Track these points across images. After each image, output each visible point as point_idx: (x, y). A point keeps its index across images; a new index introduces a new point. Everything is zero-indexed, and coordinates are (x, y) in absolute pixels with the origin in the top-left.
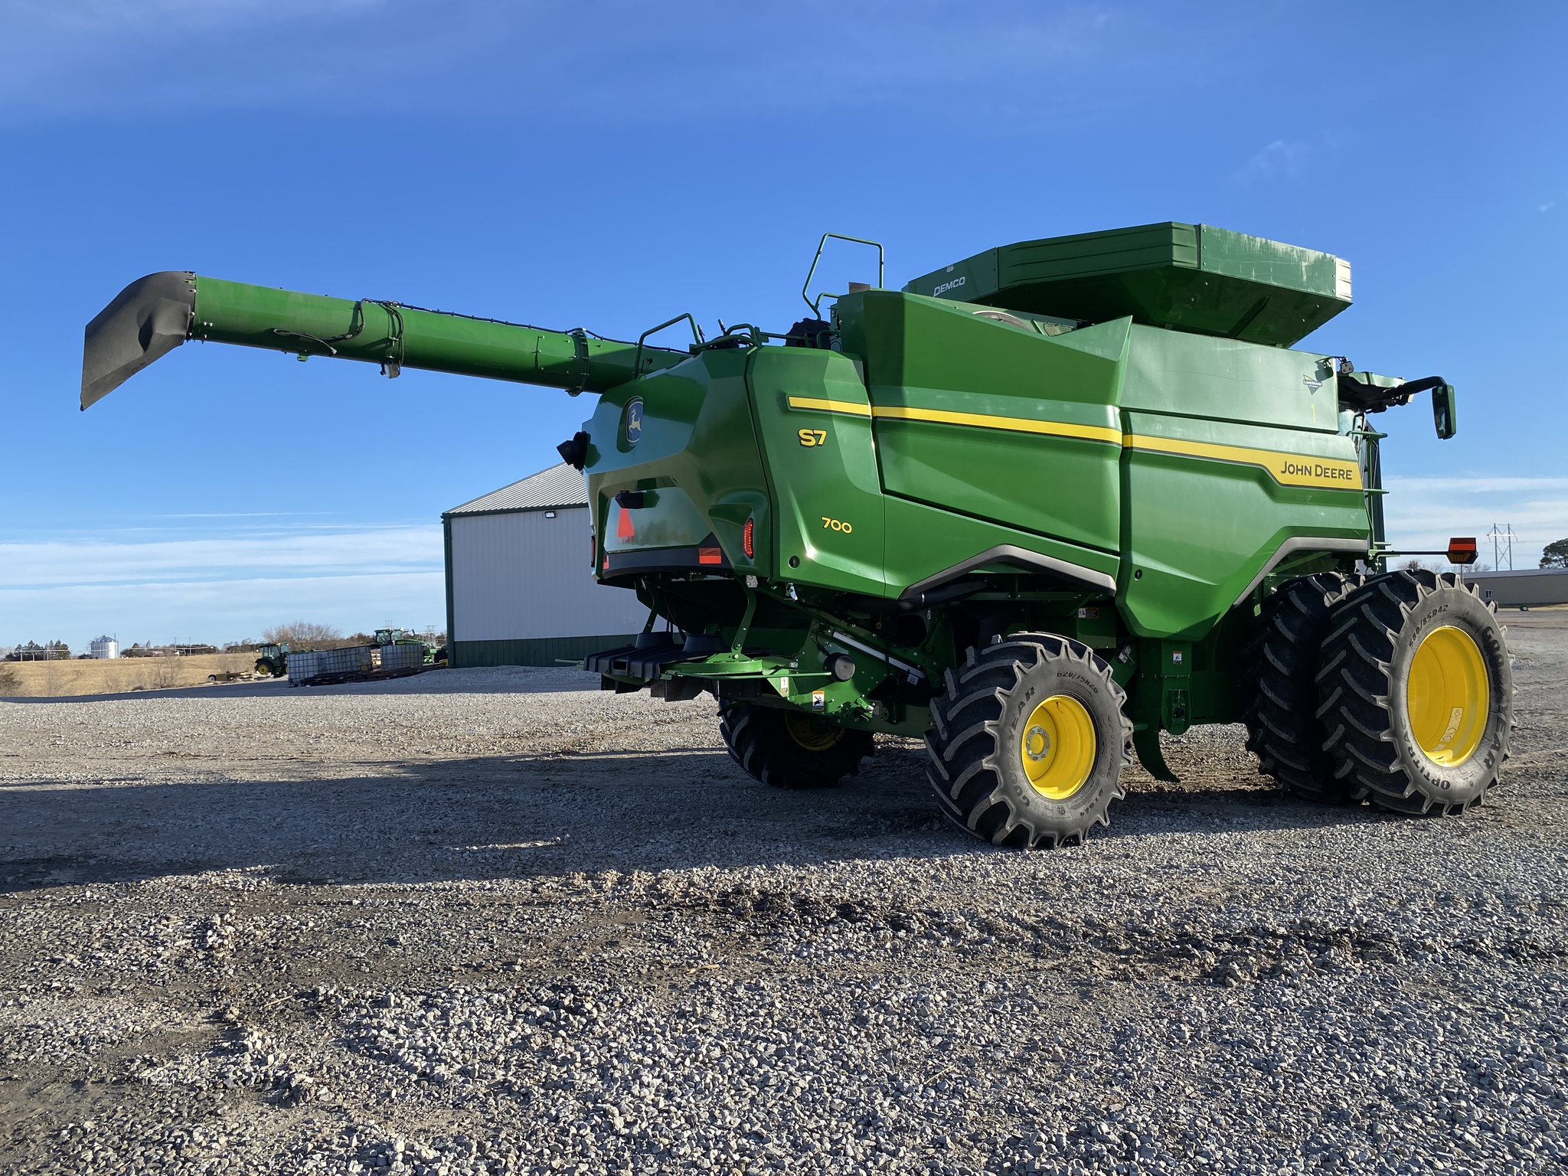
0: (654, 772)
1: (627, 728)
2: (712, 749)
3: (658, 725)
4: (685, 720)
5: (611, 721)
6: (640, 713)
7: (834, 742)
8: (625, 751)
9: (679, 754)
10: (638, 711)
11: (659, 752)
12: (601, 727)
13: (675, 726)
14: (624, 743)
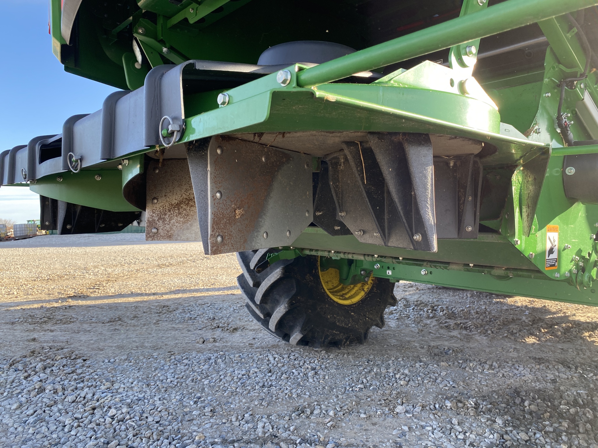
0: (157, 323)
1: (137, 270)
2: (208, 290)
3: (161, 268)
4: (178, 264)
5: (126, 265)
6: (148, 259)
7: (362, 294)
8: (132, 295)
9: (180, 295)
10: (146, 257)
11: (162, 294)
12: (118, 270)
13: (173, 268)
14: (133, 286)
